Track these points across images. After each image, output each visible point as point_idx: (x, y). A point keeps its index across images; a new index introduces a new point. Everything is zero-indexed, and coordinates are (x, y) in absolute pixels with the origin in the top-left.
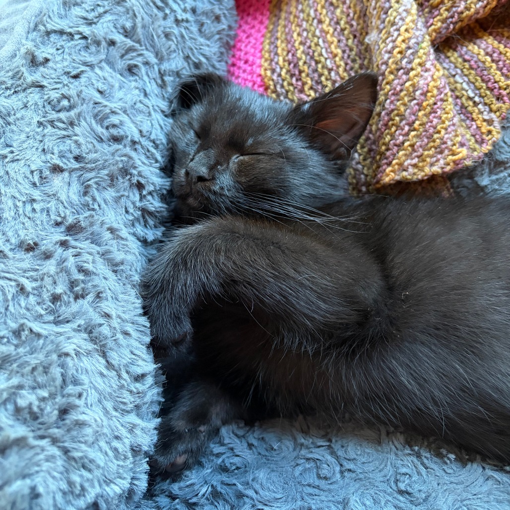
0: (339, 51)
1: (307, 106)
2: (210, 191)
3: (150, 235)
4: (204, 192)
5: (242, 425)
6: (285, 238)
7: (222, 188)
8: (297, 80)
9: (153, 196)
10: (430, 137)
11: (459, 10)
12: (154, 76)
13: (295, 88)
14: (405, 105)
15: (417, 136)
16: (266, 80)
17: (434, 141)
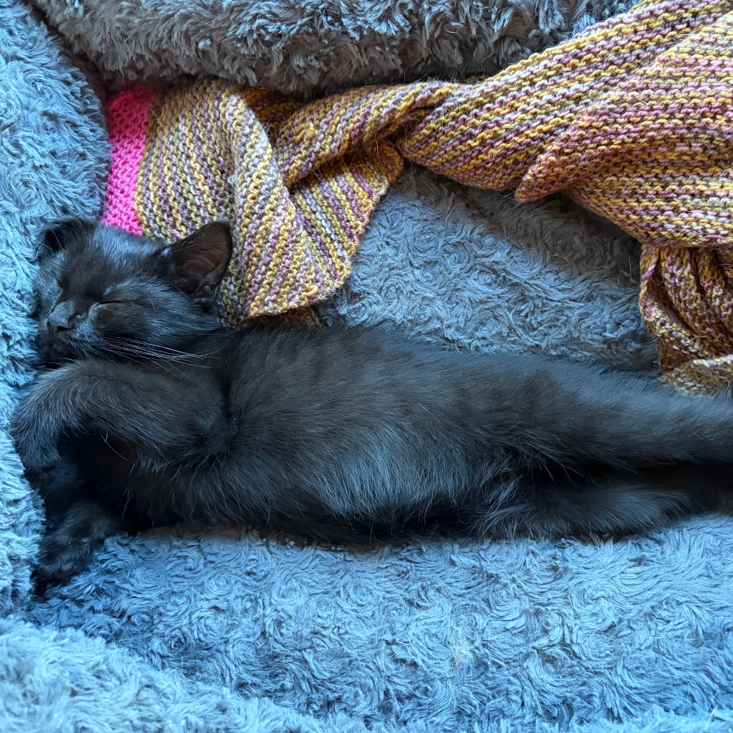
0: (207, 188)
1: (166, 252)
2: (71, 339)
3: (22, 380)
4: (65, 340)
5: (126, 535)
6: (139, 377)
7: (83, 336)
8: (168, 216)
9: (21, 345)
10: (284, 276)
11: (316, 150)
12: (16, 225)
13: (167, 223)
14: (260, 247)
15: (274, 276)
16: (139, 215)
17: (288, 279)
